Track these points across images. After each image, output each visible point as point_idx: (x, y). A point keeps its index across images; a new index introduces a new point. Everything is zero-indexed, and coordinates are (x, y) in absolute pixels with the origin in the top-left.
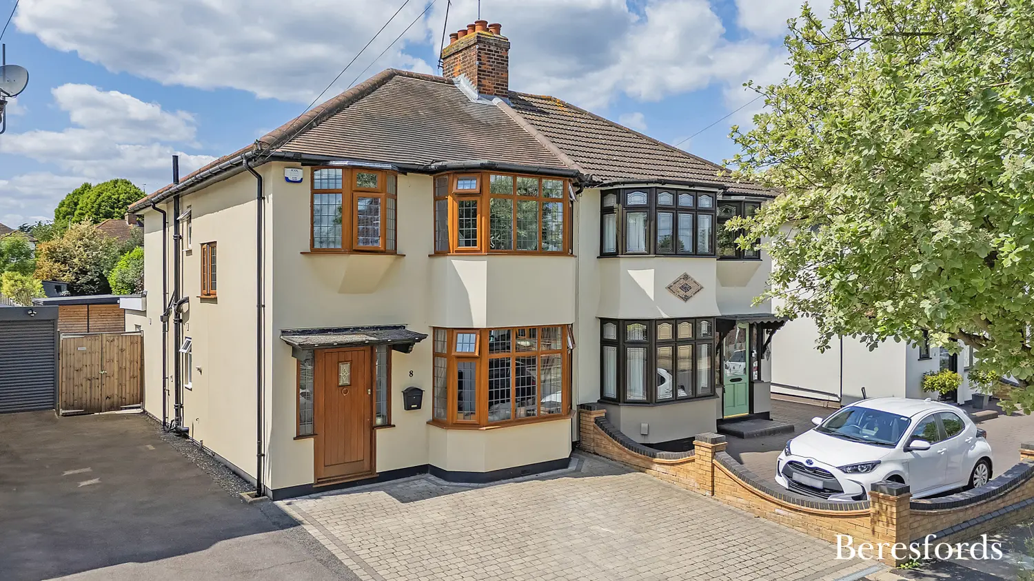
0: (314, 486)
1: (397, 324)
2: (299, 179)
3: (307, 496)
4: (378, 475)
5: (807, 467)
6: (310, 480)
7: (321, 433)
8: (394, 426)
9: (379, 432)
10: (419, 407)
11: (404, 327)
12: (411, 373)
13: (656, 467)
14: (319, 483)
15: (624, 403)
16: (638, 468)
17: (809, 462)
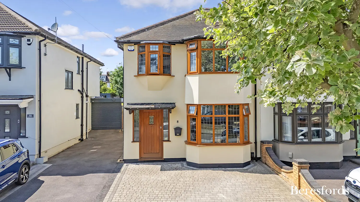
0: (138, 160)
1: (172, 102)
2: (132, 50)
3: (136, 163)
4: (164, 159)
5: (353, 185)
6: (138, 157)
7: (142, 141)
8: (170, 141)
9: (164, 143)
10: (180, 135)
11: (175, 104)
12: (178, 122)
13: (282, 173)
14: (141, 159)
15: (281, 142)
16: (276, 172)
17: (354, 182)
